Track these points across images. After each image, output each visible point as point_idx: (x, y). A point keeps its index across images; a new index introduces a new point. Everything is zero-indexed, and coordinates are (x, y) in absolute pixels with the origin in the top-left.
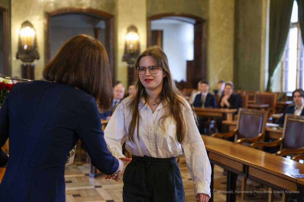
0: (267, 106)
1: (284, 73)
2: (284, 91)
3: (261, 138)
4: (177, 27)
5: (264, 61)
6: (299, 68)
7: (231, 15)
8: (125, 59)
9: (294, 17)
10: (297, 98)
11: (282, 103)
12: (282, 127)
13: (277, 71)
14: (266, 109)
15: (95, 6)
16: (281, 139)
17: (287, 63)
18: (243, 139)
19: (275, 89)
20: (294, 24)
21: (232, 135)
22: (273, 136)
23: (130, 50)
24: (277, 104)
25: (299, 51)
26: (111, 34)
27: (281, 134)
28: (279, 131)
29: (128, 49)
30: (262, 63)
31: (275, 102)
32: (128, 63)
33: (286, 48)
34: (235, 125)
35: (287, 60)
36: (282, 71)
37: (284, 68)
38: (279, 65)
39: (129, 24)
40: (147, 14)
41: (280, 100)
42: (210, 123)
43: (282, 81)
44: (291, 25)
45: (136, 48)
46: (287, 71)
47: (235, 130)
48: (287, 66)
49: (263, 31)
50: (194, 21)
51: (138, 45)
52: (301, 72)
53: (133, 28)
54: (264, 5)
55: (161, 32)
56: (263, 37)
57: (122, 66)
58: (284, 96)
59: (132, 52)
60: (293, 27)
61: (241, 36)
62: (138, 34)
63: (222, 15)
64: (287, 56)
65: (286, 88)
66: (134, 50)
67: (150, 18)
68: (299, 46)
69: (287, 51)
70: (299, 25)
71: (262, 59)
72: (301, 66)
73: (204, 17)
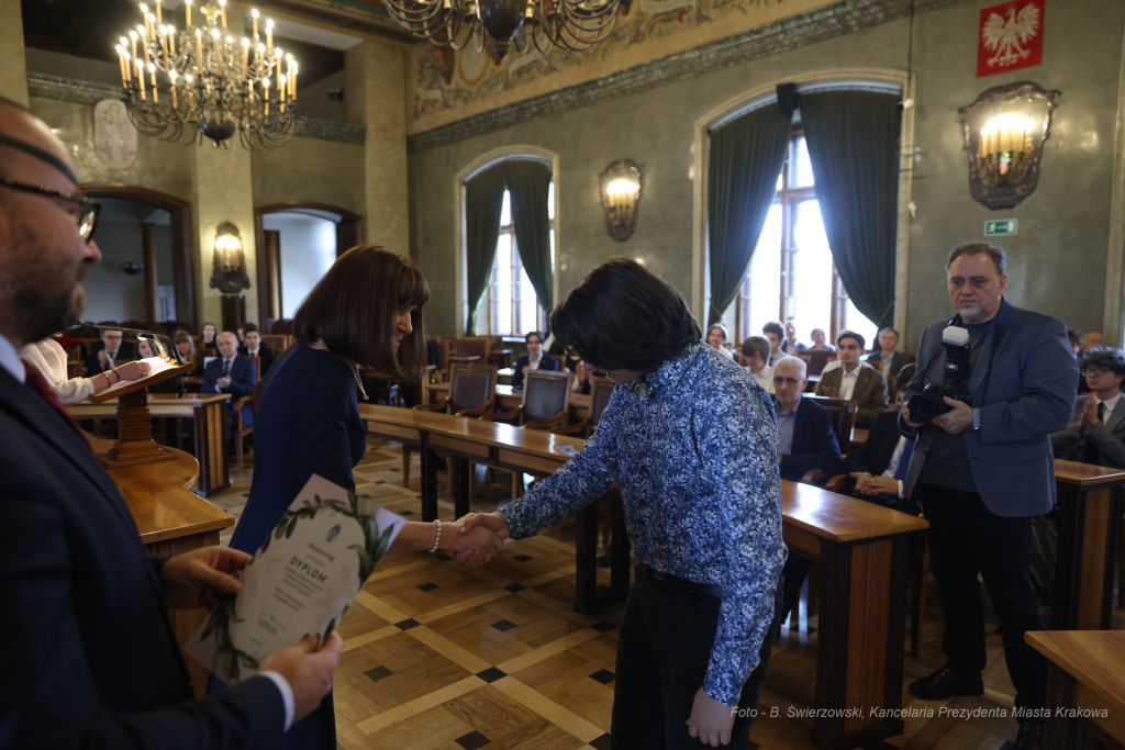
0: (477, 357)
1: (492, 304)
2: (493, 333)
3: (489, 407)
4: (305, 227)
5: (461, 286)
6: (514, 298)
7: (404, 210)
8: (215, 283)
9: (506, 218)
10: (534, 345)
11: (496, 352)
12: (521, 389)
13: (481, 302)
14: (476, 361)
15: (149, 183)
16: (521, 406)
17: (495, 288)
18: (463, 411)
19: (479, 330)
20: (505, 227)
21: (442, 406)
22: (507, 404)
23: (226, 267)
24: (490, 355)
25: (514, 270)
26: (186, 236)
27: (520, 399)
28: (516, 395)
29: (222, 265)
30: (458, 290)
31: (487, 352)
32: (222, 290)
33: (494, 267)
34: (446, 391)
35: (496, 284)
36: (489, 301)
37: (492, 298)
38: (485, 293)
39: (221, 219)
40: (254, 202)
41: (493, 348)
42: (389, 391)
43: (489, 318)
44: (501, 230)
45: (237, 264)
46: (496, 302)
47: (447, 398)
48: (495, 295)
49: (457, 238)
50: (338, 218)
51: (241, 257)
52: (518, 303)
53: (228, 228)
54: (457, 196)
55: (277, 234)
56: (457, 248)
57: (210, 296)
58: (498, 342)
59: (229, 270)
60: (503, 233)
61: (420, 245)
62: (240, 238)
63: (388, 210)
64: (495, 279)
65: (496, 329)
66: (232, 267)
67: (260, 211)
68: (514, 264)
69: (496, 269)
70: (513, 228)
71: (457, 283)
72: (518, 295)
73: (358, 212)
